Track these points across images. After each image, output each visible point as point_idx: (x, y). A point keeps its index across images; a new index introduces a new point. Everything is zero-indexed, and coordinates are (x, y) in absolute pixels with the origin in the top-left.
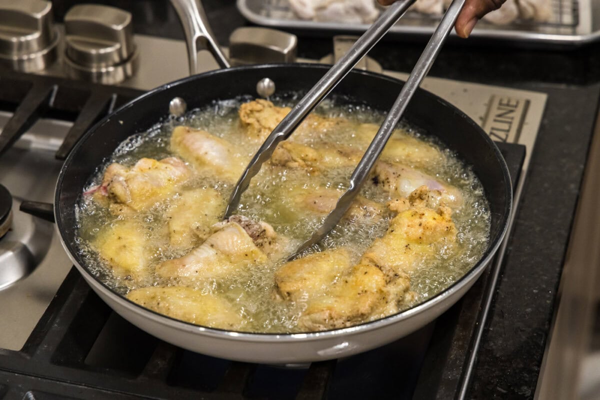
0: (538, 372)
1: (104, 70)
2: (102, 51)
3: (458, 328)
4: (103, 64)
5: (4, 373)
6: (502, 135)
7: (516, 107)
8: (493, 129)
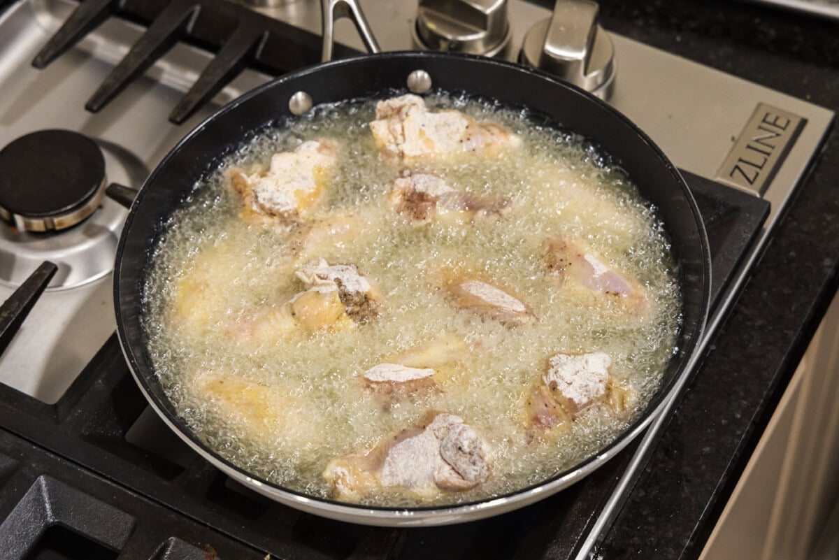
5: (20, 441)
6: (751, 172)
7: (784, 129)
8: (740, 160)
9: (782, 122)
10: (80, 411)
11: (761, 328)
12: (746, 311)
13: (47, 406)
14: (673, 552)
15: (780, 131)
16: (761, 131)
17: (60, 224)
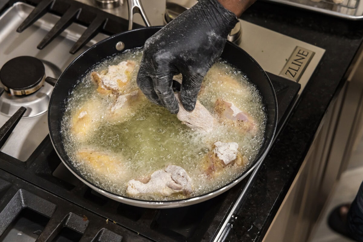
5: (12, 176)
6: (293, 72)
7: (306, 56)
8: (289, 68)
9: (305, 53)
10: (35, 164)
11: (297, 132)
12: (291, 126)
13: (22, 162)
14: (263, 218)
16: (297, 57)
17: (27, 92)
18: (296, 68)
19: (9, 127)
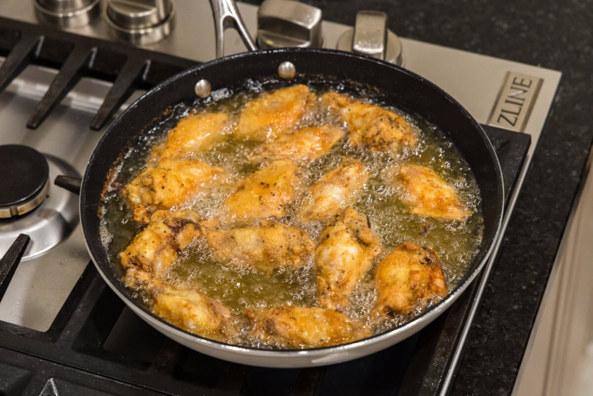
0: (516, 374)
1: (142, 32)
2: (141, 15)
3: (443, 334)
4: (142, 26)
5: (30, 358)
6: (511, 118)
7: (529, 87)
8: (503, 111)
9: (526, 82)
10: (68, 332)
11: (538, 222)
12: (524, 213)
13: (43, 333)
14: (506, 377)
15: (526, 89)
16: (513, 90)
17: (22, 210)
18: (515, 108)
19: (5, 272)
